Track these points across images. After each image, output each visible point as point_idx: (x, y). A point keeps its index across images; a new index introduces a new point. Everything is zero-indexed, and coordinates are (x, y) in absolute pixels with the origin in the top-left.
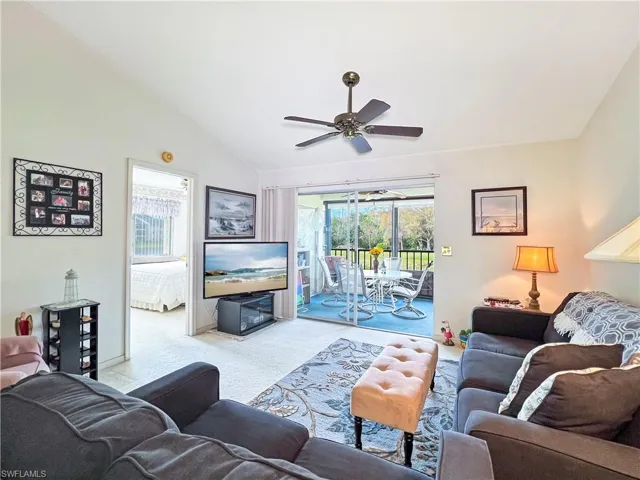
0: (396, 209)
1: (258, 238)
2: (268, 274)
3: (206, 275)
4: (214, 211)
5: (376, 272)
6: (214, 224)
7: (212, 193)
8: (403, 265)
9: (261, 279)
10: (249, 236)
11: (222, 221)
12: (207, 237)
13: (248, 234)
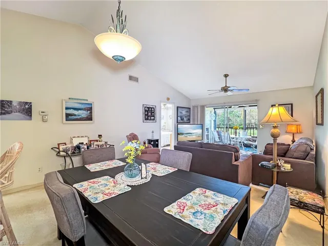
0: (245, 111)
1: (191, 123)
2: (196, 135)
3: (178, 134)
4: (179, 114)
5: (236, 136)
6: (179, 118)
7: (179, 108)
8: (249, 134)
9: (194, 137)
10: (188, 122)
11: (181, 117)
12: (177, 123)
13: (188, 121)
